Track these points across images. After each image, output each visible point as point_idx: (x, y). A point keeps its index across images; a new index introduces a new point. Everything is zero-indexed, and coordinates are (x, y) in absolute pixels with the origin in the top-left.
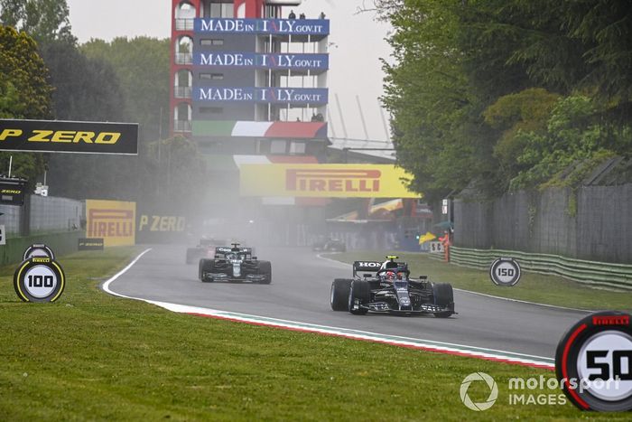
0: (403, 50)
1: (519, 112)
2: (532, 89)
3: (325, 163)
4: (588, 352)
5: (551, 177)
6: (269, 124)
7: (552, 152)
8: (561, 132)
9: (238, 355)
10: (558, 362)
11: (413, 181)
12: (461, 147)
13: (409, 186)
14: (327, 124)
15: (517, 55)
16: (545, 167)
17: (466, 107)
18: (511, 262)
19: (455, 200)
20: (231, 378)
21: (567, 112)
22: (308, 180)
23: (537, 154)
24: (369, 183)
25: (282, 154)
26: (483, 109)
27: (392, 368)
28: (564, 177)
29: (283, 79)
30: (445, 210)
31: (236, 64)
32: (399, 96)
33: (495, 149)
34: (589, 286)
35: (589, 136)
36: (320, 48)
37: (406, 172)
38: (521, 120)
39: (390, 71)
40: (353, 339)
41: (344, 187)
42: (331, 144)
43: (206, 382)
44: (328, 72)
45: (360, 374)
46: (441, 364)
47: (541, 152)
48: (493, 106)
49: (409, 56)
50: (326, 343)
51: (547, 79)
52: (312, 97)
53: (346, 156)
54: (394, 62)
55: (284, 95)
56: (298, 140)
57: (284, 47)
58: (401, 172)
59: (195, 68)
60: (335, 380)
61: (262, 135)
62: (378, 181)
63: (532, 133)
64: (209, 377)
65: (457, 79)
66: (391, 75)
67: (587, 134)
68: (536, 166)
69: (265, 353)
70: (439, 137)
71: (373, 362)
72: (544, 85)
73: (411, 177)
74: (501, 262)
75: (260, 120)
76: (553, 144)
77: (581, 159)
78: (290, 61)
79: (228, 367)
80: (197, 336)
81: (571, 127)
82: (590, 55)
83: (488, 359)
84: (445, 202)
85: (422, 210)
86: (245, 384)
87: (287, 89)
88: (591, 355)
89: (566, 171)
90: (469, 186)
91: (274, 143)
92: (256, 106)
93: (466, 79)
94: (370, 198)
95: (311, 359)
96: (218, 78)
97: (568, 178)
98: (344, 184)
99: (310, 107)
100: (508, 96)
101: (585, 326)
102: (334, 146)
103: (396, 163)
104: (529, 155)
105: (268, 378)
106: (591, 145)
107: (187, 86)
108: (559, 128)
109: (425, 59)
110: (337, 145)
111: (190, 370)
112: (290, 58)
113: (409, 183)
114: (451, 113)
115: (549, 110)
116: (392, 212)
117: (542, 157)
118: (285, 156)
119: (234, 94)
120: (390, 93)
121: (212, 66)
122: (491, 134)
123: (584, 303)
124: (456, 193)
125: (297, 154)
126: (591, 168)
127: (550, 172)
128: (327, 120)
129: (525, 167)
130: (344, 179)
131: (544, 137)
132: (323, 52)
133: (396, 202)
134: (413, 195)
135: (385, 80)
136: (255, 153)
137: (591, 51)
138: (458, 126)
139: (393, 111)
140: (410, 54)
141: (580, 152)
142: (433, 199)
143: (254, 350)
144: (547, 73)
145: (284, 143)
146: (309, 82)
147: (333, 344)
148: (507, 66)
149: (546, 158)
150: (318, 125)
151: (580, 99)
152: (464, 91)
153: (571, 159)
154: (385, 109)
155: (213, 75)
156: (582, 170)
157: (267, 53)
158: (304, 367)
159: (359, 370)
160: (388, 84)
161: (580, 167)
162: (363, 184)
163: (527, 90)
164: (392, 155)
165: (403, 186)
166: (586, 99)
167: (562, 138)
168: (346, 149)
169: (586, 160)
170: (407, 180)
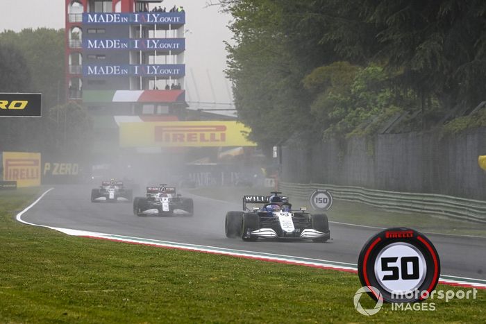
0: (241, 34)
1: (329, 80)
2: (339, 62)
3: (184, 120)
4: (382, 259)
5: (355, 128)
6: (141, 92)
7: (354, 109)
8: (361, 94)
9: (119, 267)
10: (360, 267)
11: (250, 134)
12: (286, 107)
13: (248, 137)
14: (184, 91)
15: (327, 37)
16: (350, 121)
17: (289, 77)
18: (325, 193)
19: (283, 147)
20: (114, 284)
21: (366, 79)
22: (171, 134)
23: (344, 111)
24: (218, 135)
25: (150, 115)
26: (302, 78)
27: (235, 274)
28: (364, 128)
29: (151, 58)
30: (275, 155)
31: (115, 47)
32: (239, 69)
33: (312, 108)
34: (385, 210)
35: (382, 97)
36: (178, 34)
37: (245, 126)
38: (331, 85)
39: (232, 50)
40: (206, 253)
41: (198, 139)
42: (188, 106)
43: (95, 287)
44: (185, 52)
45: (212, 279)
46: (272, 270)
47: (346, 109)
48: (309, 76)
49: (245, 39)
50: (186, 256)
51: (349, 54)
52: (173, 71)
53: (200, 115)
54: (234, 44)
55: (152, 70)
56: (163, 104)
57: (151, 34)
58: (241, 126)
59: (84, 51)
60: (193, 284)
61: (136, 101)
62: (224, 134)
63: (339, 95)
64: (97, 284)
65: (281, 56)
66: (232, 53)
67: (381, 95)
68: (343, 120)
69: (139, 264)
70: (270, 99)
71: (222, 270)
72: (348, 59)
73: (249, 130)
74: (317, 193)
75: (134, 89)
76: (355, 102)
77: (377, 114)
78: (156, 44)
79: (111, 275)
80: (88, 253)
81: (369, 90)
82: (381, 36)
83: (308, 266)
84: (275, 148)
85: (258, 155)
86: (125, 288)
87: (154, 65)
88: (385, 261)
89: (366, 124)
90: (293, 136)
91: (145, 107)
92: (130, 79)
93: (289, 55)
94: (218, 147)
95: (174, 269)
96: (101, 58)
97: (367, 129)
98: (198, 136)
99: (172, 78)
100: (321, 68)
101: (379, 239)
102: (190, 108)
103: (237, 120)
104: (337, 111)
105: (142, 283)
106: (384, 103)
107: (78, 64)
108: (360, 91)
109: (258, 41)
110: (193, 107)
111: (82, 278)
112: (156, 41)
113: (248, 135)
114: (278, 81)
115: (352, 78)
116: (236, 156)
117: (347, 113)
118: (154, 116)
119: (114, 70)
120: (231, 67)
121: (97, 49)
122: (309, 97)
124: (283, 142)
125: (162, 115)
126: (384, 120)
127: (354, 124)
128: (184, 88)
129: (335, 120)
130: (199, 133)
131: (349, 98)
132: (181, 37)
133: (238, 149)
134: (251, 144)
135: (228, 57)
136: (131, 115)
137: (382, 33)
138: (284, 90)
139: (235, 80)
140: (246, 37)
141: (376, 109)
142: (266, 146)
143: (131, 263)
144: (350, 50)
145: (153, 106)
146: (171, 59)
147: (191, 257)
148: (319, 45)
149: (350, 114)
150: (178, 92)
151: (375, 69)
152: (288, 64)
153: (369, 114)
154: (229, 79)
155: (98, 56)
156: (377, 122)
157: (138, 38)
158: (169, 275)
159: (211, 276)
160: (230, 60)
161: (376, 120)
162: (213, 136)
163: (335, 63)
164: (235, 113)
165: (243, 137)
166: (380, 69)
167: (362, 98)
168: (199, 110)
169: (381, 115)
170: (246, 132)
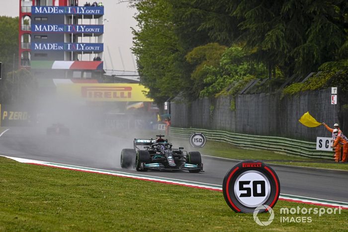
0: (143, 23)
1: (205, 56)
2: (212, 44)
3: (102, 83)
4: (240, 182)
5: (222, 90)
6: (72, 62)
7: (222, 77)
8: (227, 66)
9: (55, 185)
10: (224, 187)
11: (149, 93)
12: (174, 74)
13: (147, 95)
14: (103, 62)
15: (203, 25)
16: (218, 85)
17: (177, 53)
18: (201, 135)
19: (171, 102)
20: (51, 197)
21: (230, 55)
22: (93, 92)
23: (214, 78)
24: (126, 93)
25: (79, 78)
26: (186, 54)
27: (137, 191)
28: (229, 90)
29: (79, 38)
30: (166, 108)
31: (54, 30)
32: (141, 47)
33: (192, 75)
34: (242, 147)
35: (242, 68)
36: (99, 21)
37: (145, 88)
38: (206, 60)
39: (136, 34)
40: (116, 176)
41: (112, 96)
42: (105, 73)
43: (37, 199)
44: (103, 34)
45: (120, 194)
46: (163, 189)
47: (216, 76)
48: (191, 53)
49: (146, 26)
50: (102, 178)
51: (219, 38)
52: (95, 48)
53: (114, 79)
54: (138, 29)
55: (80, 47)
56: (87, 71)
57: (80, 21)
58: (142, 87)
59: (32, 33)
60: (106, 198)
61: (68, 68)
62: (131, 93)
63: (212, 67)
64: (39, 197)
65: (171, 38)
66: (137, 36)
67: (241, 67)
68: (214, 84)
69: (69, 184)
70: (163, 69)
71: (127, 188)
72: (218, 41)
73: (148, 90)
74: (195, 135)
75: (67, 60)
76: (222, 72)
77: (237, 80)
78: (83, 29)
79: (49, 191)
80: (33, 175)
81: (232, 63)
82: (242, 25)
83: (188, 186)
84: (166, 103)
85: (154, 108)
86: (58, 200)
87: (82, 43)
88: (242, 183)
89: (230, 87)
90: (179, 95)
91: (75, 73)
92: (65, 52)
93: (177, 38)
94: (126, 102)
95: (94, 187)
96: (44, 38)
97: (230, 90)
98: (112, 94)
99: (94, 53)
100: (199, 47)
101: (238, 168)
102: (107, 74)
103: (139, 83)
104: (209, 78)
105: (71, 197)
106: (242, 73)
107: (28, 42)
108: (226, 64)
109: (155, 28)
110: (108, 73)
111: (29, 193)
112: (83, 27)
113: (147, 93)
114: (169, 56)
115: (220, 55)
116: (138, 109)
117: (217, 79)
118: (81, 79)
119: (53, 46)
120: (136, 46)
121: (41, 32)
122: (190, 67)
123: (239, 156)
124: (171, 99)
125: (87, 78)
126: (243, 85)
127: (221, 87)
128: (103, 60)
129: (208, 85)
130: (112, 92)
131: (218, 69)
132: (101, 24)
133: (140, 104)
134: (149, 100)
135: (134, 39)
136: (65, 78)
137: (242, 23)
138: (173, 63)
139: (138, 55)
140: (147, 25)
141: (237, 77)
142: (159, 102)
143: (63, 182)
144: (219, 35)
145: (80, 72)
146: (93, 40)
147: (106, 179)
148: (198, 31)
149: (219, 80)
150: (98, 63)
151: (237, 49)
152: (176, 44)
153: (232, 81)
154: (134, 54)
155: (42, 36)
156: (238, 86)
157: (71, 25)
158: (90, 191)
159: (119, 193)
160: (135, 41)
161: (237, 84)
162: (122, 94)
163: (209, 44)
164: (138, 78)
165: (143, 95)
166: (240, 49)
167: (227, 69)
168: (113, 76)
169: (240, 81)
170: (146, 92)
